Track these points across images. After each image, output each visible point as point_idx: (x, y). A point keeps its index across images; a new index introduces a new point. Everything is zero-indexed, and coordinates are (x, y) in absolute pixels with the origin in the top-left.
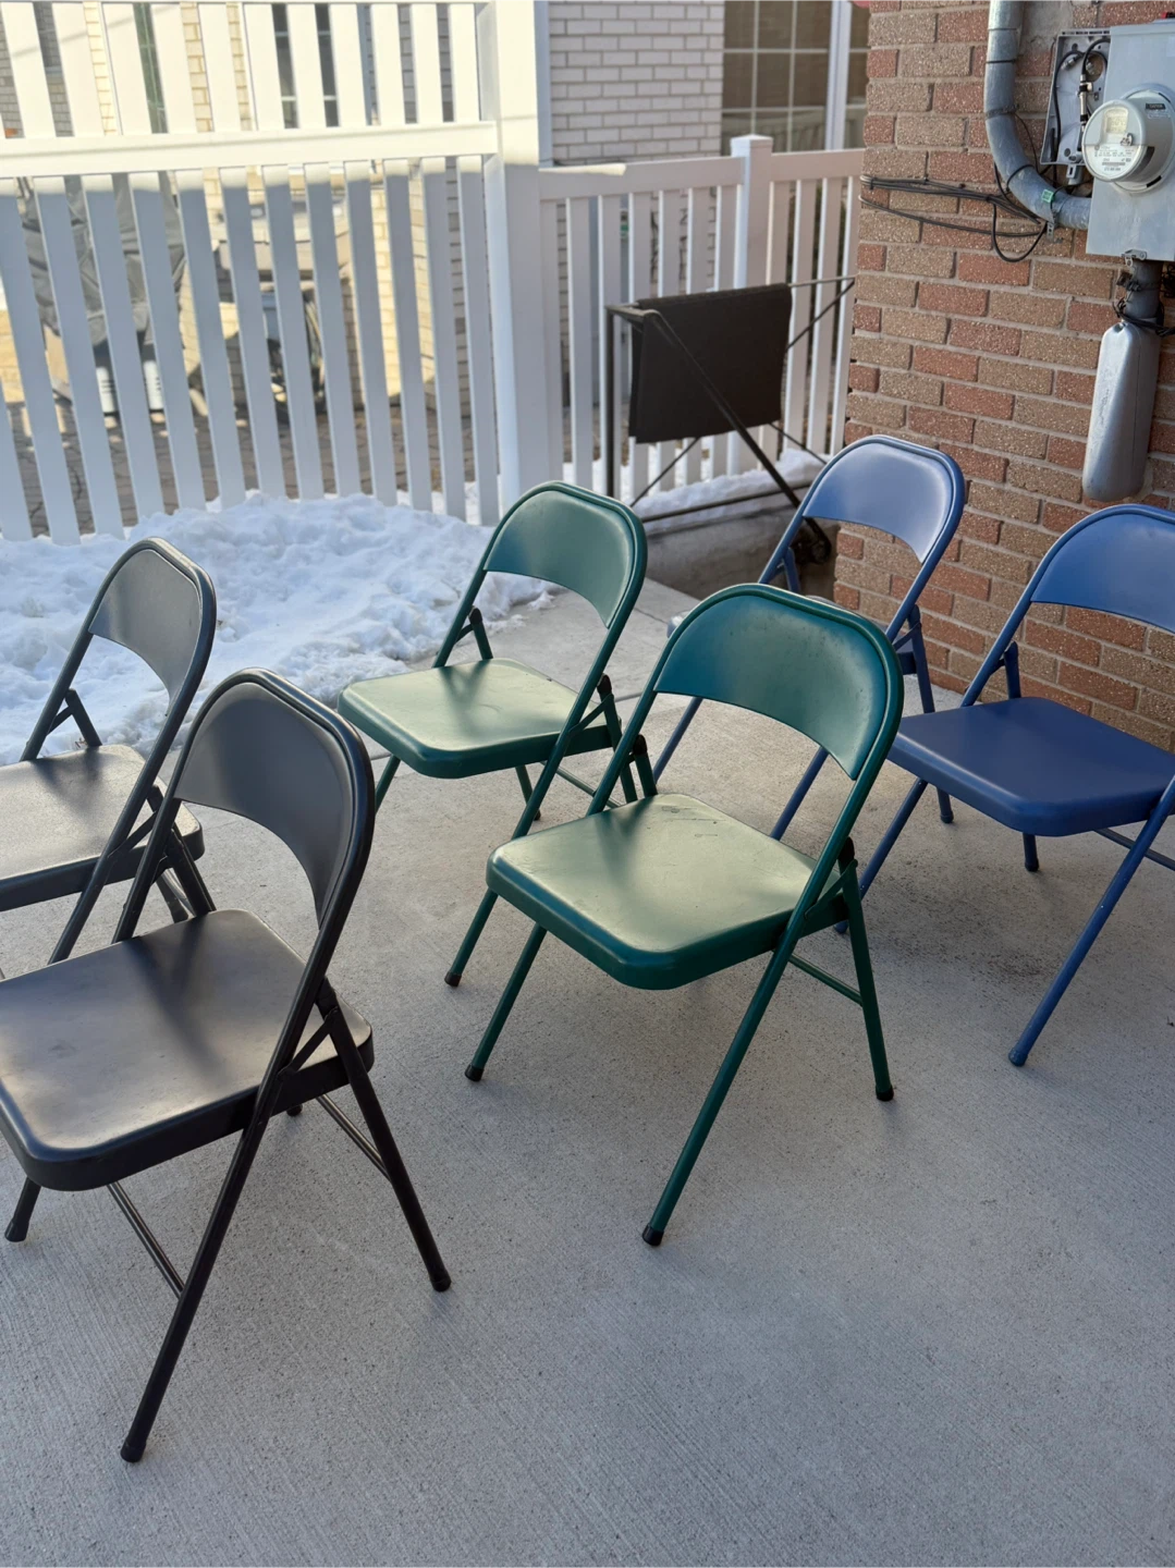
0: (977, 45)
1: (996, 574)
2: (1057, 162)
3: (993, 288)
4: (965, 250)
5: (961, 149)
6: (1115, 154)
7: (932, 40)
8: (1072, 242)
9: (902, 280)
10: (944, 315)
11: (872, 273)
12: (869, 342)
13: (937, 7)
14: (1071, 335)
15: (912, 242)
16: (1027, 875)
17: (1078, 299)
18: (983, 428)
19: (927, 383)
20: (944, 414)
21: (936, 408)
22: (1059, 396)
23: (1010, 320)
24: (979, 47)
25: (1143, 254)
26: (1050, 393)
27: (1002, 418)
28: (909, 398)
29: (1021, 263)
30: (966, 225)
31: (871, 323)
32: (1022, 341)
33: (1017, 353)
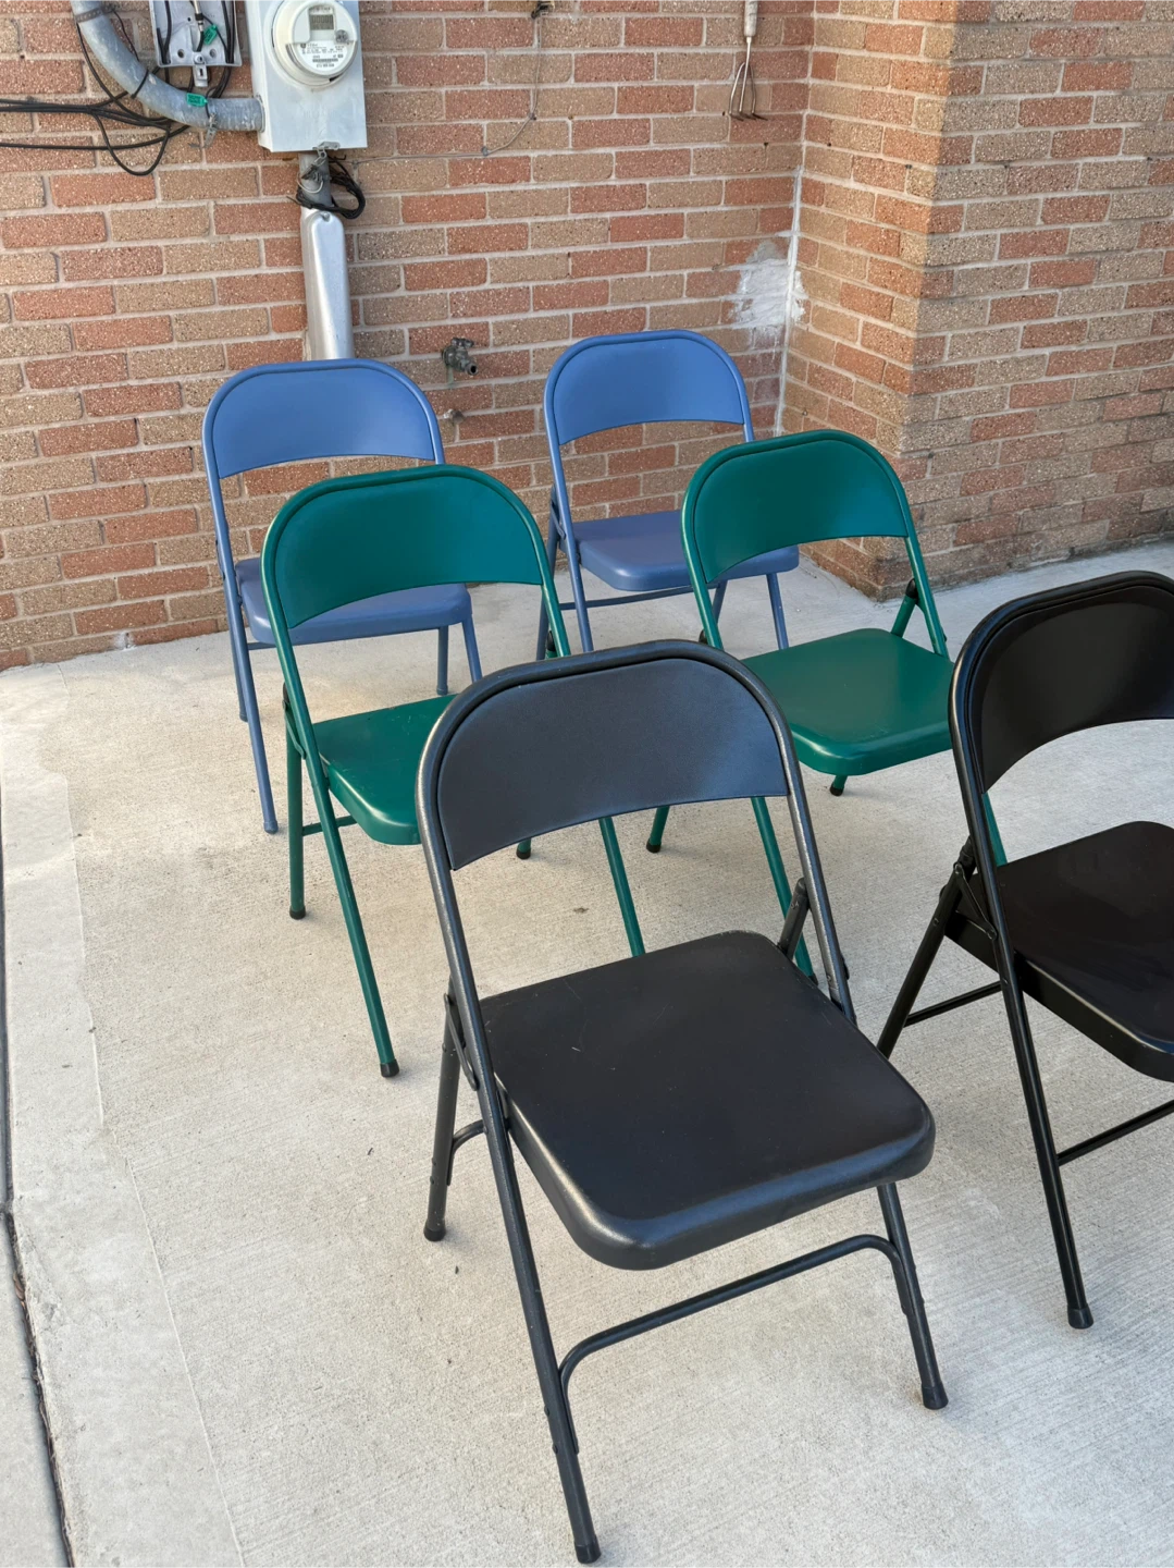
2: (174, 64)
3: (107, 209)
4: (58, 172)
5: (17, 57)
6: (324, 51)
10: (45, 250)
14: (223, 239)
17: (220, 202)
18: (141, 359)
19: (47, 331)
20: (81, 359)
22: (224, 303)
23: (143, 239)
25: (336, 145)
26: (213, 303)
27: (162, 342)
28: (22, 354)
29: (142, 176)
30: (52, 142)
32: (164, 257)
33: (162, 271)
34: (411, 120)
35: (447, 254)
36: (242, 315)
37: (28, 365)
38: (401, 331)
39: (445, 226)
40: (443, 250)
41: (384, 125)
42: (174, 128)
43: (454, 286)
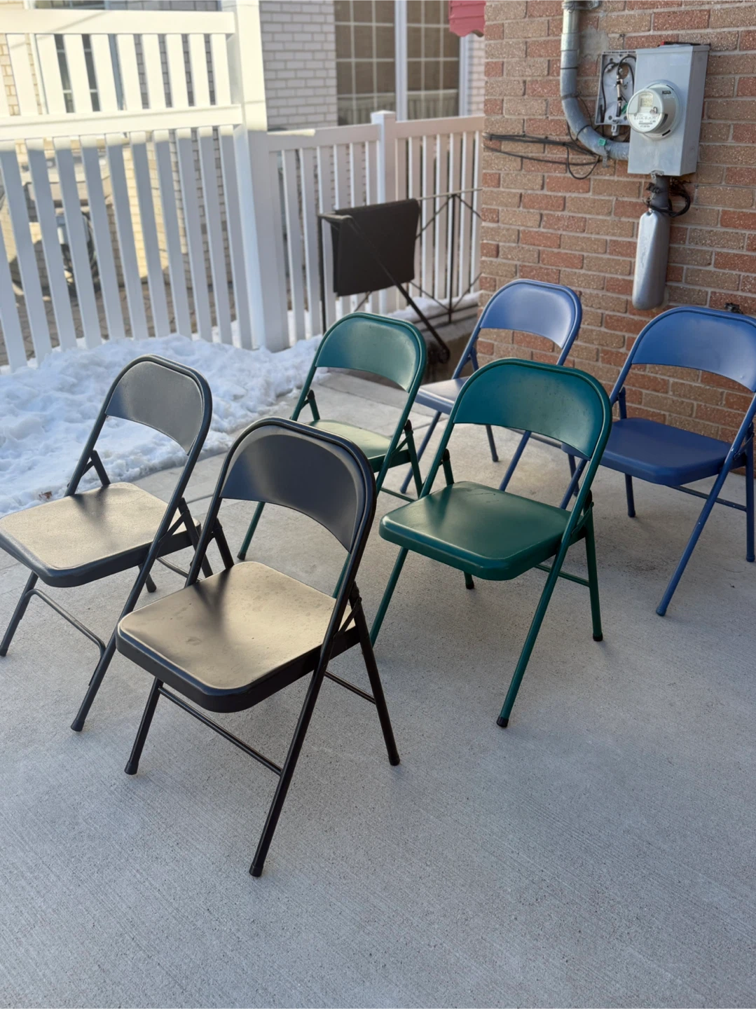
0: (551, 59)
1: (577, 357)
2: (605, 123)
3: (568, 195)
4: (550, 174)
5: (544, 117)
6: (646, 118)
7: (524, 56)
8: (615, 168)
9: (511, 193)
10: (538, 211)
11: (492, 189)
12: (492, 229)
13: (525, 38)
14: (617, 219)
15: (516, 170)
16: (630, 519)
17: (620, 199)
18: (565, 274)
19: (530, 251)
20: (541, 268)
21: (536, 265)
22: (611, 254)
23: (579, 212)
24: (553, 60)
25: (662, 172)
26: (605, 252)
27: (577, 268)
28: (518, 260)
29: (584, 180)
30: (550, 159)
31: (492, 218)
32: (587, 223)
33: (584, 231)
34: (735, 163)
35: (745, 250)
36: (617, 262)
37: (520, 266)
38: (707, 293)
39: (747, 232)
40: (743, 247)
41: (718, 165)
43: (746, 271)
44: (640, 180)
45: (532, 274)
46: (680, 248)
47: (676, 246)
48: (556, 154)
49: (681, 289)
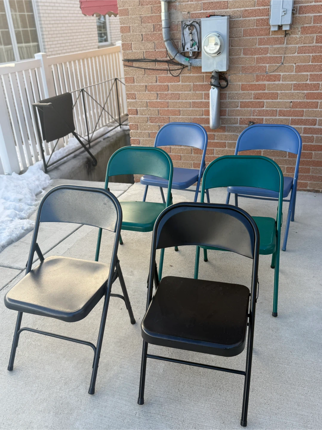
0: (154, 24)
1: (182, 153)
2: (185, 51)
3: (169, 84)
4: (160, 75)
5: (154, 50)
6: (212, 48)
7: (141, 23)
8: (191, 70)
9: (141, 85)
10: (155, 92)
11: (130, 84)
12: (133, 102)
13: (140, 15)
14: (194, 92)
15: (142, 75)
17: (195, 83)
18: (173, 119)
19: (154, 110)
20: (160, 117)
21: (157, 116)
22: (192, 108)
23: (176, 91)
25: (218, 70)
26: (190, 107)
27: (178, 115)
28: (148, 115)
29: (177, 77)
30: (159, 69)
31: (133, 97)
32: (180, 96)
33: (179, 99)
34: (245, 64)
35: (253, 99)
36: (197, 111)
37: (149, 117)
38: (238, 119)
39: (253, 92)
40: (252, 98)
41: (238, 65)
42: (184, 66)
43: (254, 108)
44: (203, 75)
45: (156, 120)
46: (224, 101)
47: (222, 101)
48: (162, 66)
49: (226, 119)
